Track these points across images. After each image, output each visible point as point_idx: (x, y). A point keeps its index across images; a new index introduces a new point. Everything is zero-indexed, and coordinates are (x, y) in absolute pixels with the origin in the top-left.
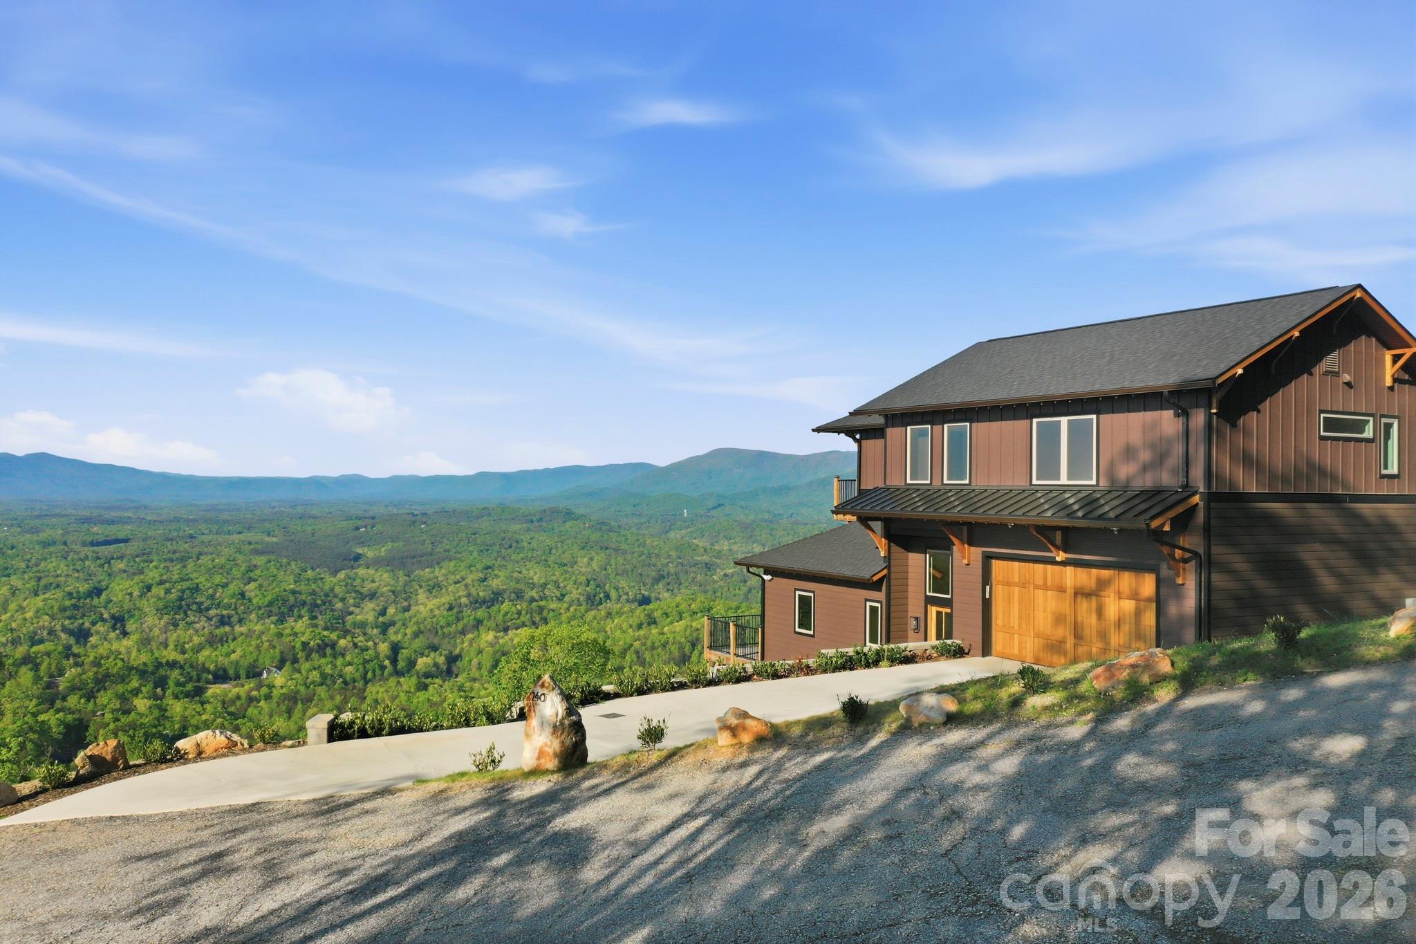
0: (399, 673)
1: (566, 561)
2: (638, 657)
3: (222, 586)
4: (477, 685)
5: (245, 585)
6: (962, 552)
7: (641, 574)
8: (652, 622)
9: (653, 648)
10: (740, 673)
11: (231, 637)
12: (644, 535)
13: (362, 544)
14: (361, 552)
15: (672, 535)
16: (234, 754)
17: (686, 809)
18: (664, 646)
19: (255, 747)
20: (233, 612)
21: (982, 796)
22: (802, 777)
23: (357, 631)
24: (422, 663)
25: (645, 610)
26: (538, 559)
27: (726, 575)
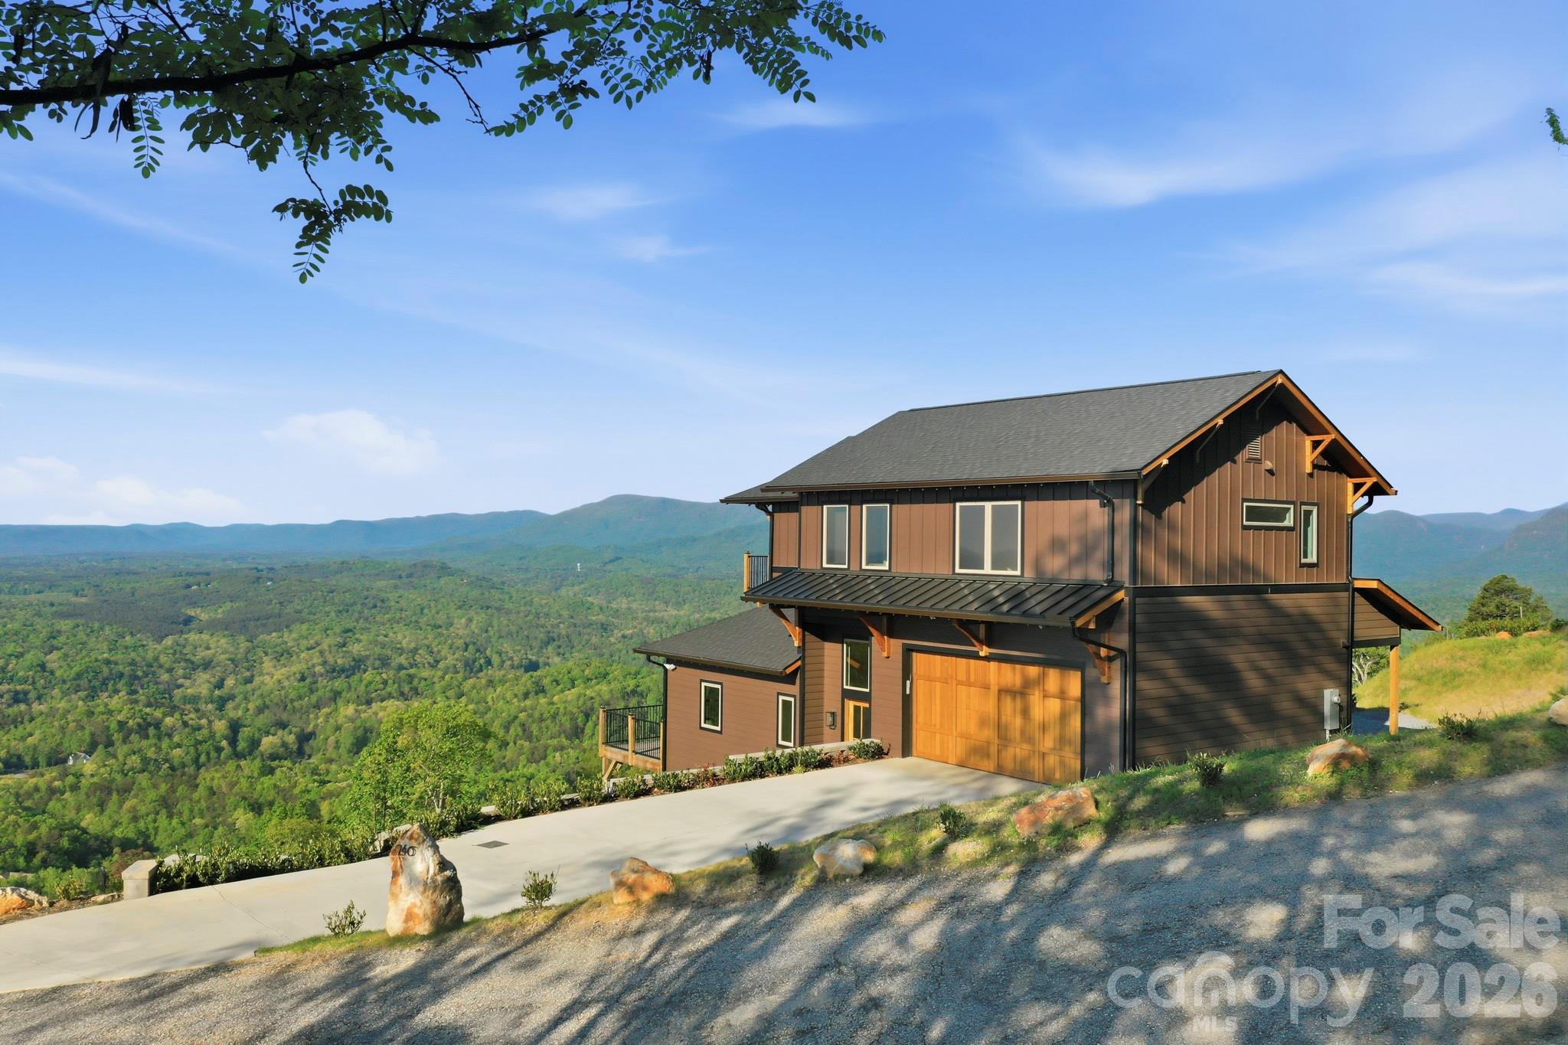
0: (238, 756)
1: (440, 623)
2: (524, 730)
3: (16, 657)
4: (334, 767)
5: (46, 654)
6: (882, 644)
7: (527, 637)
8: (541, 690)
9: (541, 720)
10: (639, 786)
11: (27, 718)
12: (531, 591)
13: (194, 604)
14: (193, 614)
15: (563, 592)
16: (29, 915)
17: (576, 994)
18: (554, 717)
19: (57, 905)
20: (30, 687)
21: (899, 979)
22: (707, 949)
23: (188, 706)
24: (268, 743)
25: (532, 677)
26: (408, 621)
27: (624, 637)
